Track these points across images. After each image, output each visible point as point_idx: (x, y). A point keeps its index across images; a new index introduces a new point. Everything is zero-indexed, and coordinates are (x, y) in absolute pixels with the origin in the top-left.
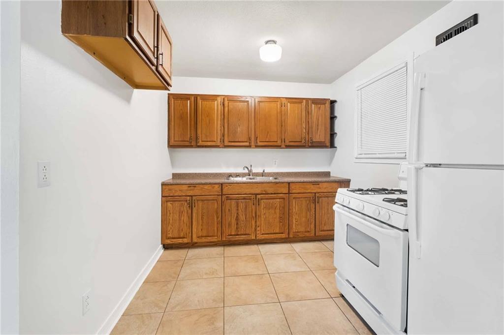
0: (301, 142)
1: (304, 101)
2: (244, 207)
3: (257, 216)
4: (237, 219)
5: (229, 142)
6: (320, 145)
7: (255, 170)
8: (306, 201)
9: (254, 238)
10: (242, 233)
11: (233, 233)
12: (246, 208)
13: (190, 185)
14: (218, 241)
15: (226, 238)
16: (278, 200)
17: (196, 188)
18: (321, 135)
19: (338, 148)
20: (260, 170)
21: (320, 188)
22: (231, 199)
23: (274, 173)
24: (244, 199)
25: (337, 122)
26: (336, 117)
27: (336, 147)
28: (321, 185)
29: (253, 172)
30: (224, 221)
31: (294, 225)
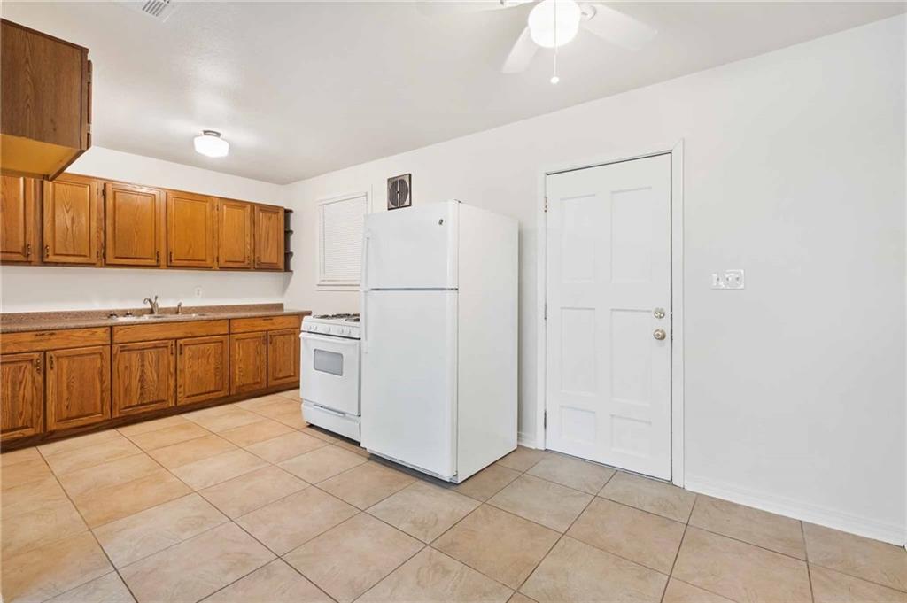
0: (243, 262)
1: (248, 206)
2: (154, 359)
3: (178, 372)
4: (142, 380)
5: (117, 258)
6: (271, 268)
7: (162, 304)
8: (255, 342)
9: (174, 405)
10: (151, 400)
11: (135, 403)
12: (158, 361)
13: (40, 333)
14: (105, 421)
15: (120, 413)
16: (213, 344)
17: (54, 337)
18: (272, 255)
19: (295, 273)
20: (173, 304)
21: (273, 324)
22: (129, 350)
23: (196, 308)
24: (155, 347)
25: (293, 238)
26: (292, 232)
27: (292, 271)
28: (274, 320)
29: (160, 306)
30: (115, 386)
31: (237, 377)
